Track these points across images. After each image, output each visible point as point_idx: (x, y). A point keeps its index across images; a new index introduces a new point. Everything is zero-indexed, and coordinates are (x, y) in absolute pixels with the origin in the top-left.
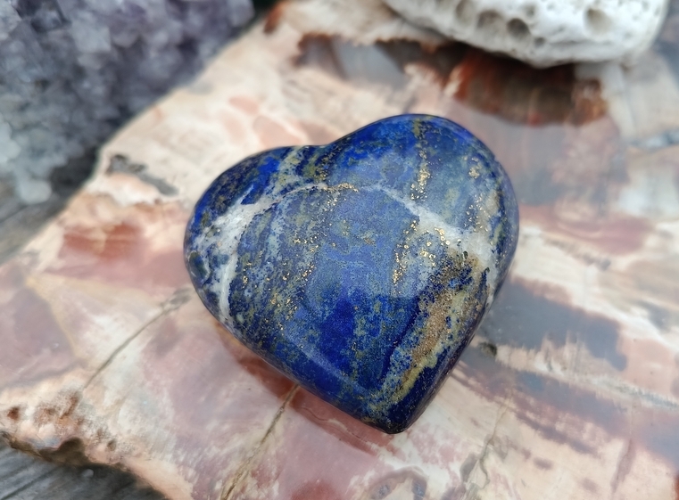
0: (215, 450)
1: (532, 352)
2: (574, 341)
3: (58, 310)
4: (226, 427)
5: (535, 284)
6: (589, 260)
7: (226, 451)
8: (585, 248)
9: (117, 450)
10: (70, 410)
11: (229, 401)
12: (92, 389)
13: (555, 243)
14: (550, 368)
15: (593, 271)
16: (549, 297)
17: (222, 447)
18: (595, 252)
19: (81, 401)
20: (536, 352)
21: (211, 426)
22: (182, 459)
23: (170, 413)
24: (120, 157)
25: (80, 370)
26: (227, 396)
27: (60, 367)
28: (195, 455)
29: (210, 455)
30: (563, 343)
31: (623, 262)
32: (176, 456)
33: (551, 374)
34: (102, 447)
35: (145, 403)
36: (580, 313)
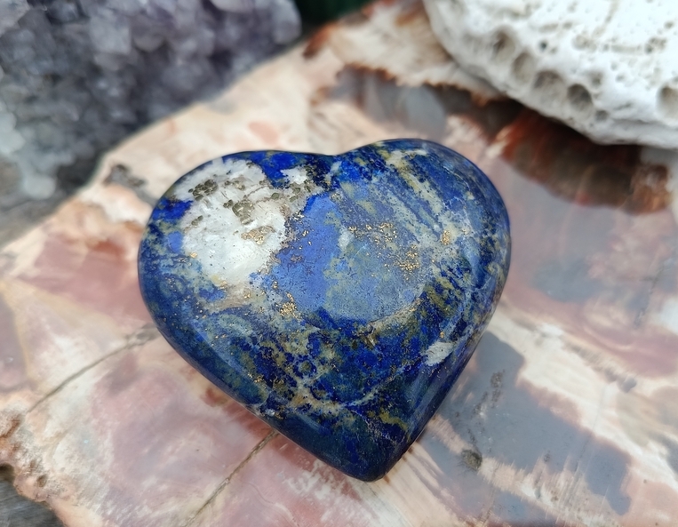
1: (522, 472)
2: (574, 468)
3: (21, 323)
4: (164, 487)
5: (542, 393)
6: (611, 377)
7: (157, 513)
8: (609, 361)
9: (45, 487)
10: (9, 432)
11: (173, 459)
12: (36, 415)
13: (576, 349)
14: (539, 495)
15: (613, 390)
16: (555, 410)
17: (154, 509)
18: (620, 369)
19: (22, 426)
20: (526, 474)
21: (149, 482)
22: (109, 512)
23: (109, 458)
24: (121, 168)
25: (28, 392)
26: (172, 453)
27: (8, 385)
28: (125, 510)
29: (140, 515)
30: (561, 470)
31: (650, 386)
32: (104, 508)
33: (538, 502)
34: (32, 481)
36: (588, 437)
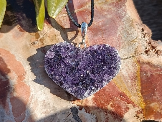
0: (113, 9)
4: (106, 13)
7: (110, 7)
9: (142, 28)
11: (100, 20)
12: (140, 51)
17: (110, 8)
22: (124, 13)
25: (141, 60)
27: (147, 65)
28: (119, 11)
29: (115, 8)
32: (125, 15)
34: (145, 31)
35: (126, 36)
